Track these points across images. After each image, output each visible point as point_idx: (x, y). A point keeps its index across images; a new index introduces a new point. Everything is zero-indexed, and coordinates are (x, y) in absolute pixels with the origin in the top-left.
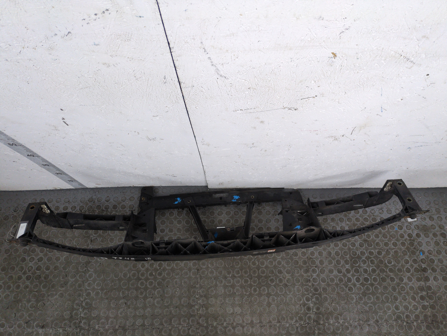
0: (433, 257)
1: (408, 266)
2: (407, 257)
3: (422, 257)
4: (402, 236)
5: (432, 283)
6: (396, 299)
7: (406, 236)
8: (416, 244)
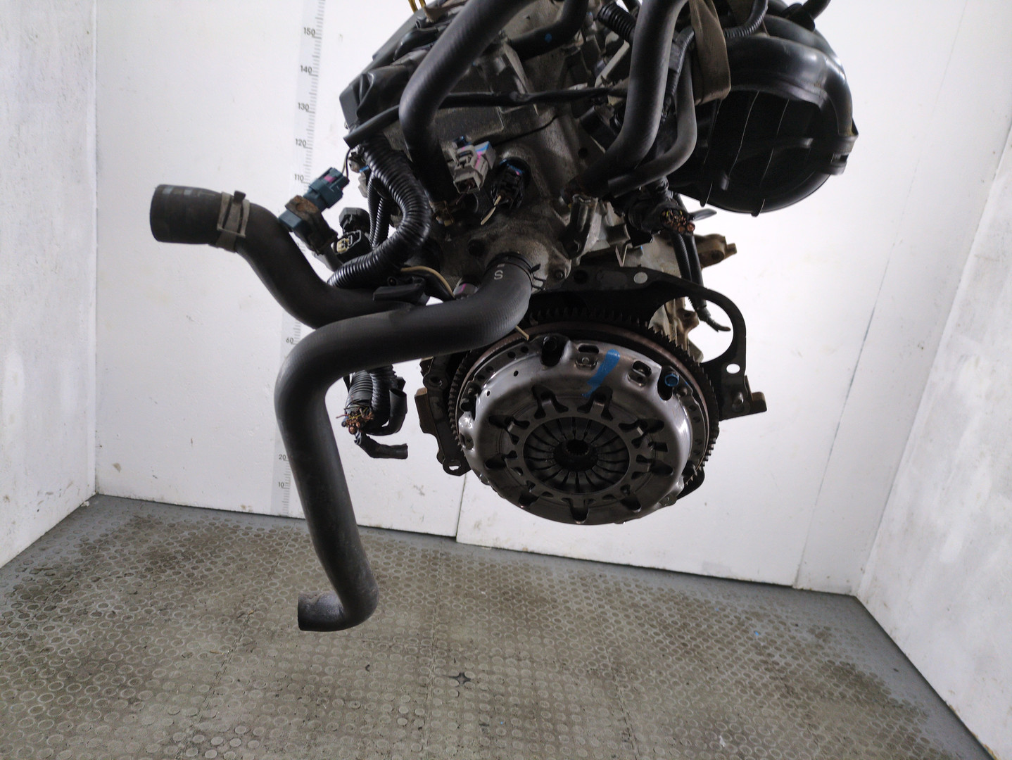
0: (773, 638)
1: (741, 641)
2: (738, 633)
3: (757, 636)
4: (726, 616)
5: (776, 658)
6: (731, 666)
7: (732, 617)
8: (746, 625)
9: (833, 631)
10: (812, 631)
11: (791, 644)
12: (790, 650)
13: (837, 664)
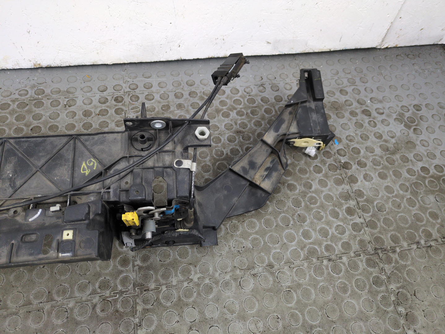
9: (424, 112)
10: (400, 119)
11: (378, 151)
12: (375, 163)
13: (432, 171)
